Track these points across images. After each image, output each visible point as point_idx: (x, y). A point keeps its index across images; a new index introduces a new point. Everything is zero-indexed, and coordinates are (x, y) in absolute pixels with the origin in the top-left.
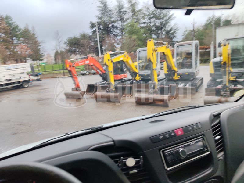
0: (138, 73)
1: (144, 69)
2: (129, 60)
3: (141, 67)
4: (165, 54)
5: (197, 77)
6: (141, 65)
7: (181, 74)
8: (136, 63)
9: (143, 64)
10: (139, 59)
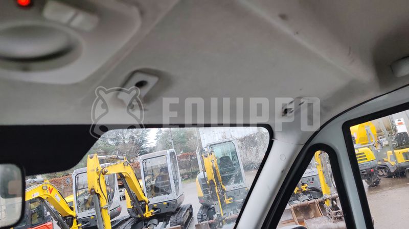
0: (77, 216)
1: (88, 206)
2: (55, 195)
3: (81, 204)
4: (124, 174)
5: (182, 205)
6: (81, 199)
7: (155, 205)
8: (71, 198)
9: (87, 198)
10: (77, 190)
